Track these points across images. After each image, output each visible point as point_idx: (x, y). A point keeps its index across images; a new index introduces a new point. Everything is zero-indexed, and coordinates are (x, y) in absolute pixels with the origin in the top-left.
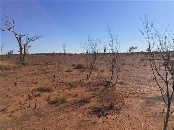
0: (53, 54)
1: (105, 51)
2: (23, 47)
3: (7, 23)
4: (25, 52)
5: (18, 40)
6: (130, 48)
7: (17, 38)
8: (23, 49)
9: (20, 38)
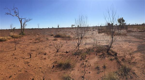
0: (32, 29)
1: (58, 27)
2: (23, 25)
3: (15, 12)
4: (23, 28)
5: (20, 21)
6: (72, 25)
7: (20, 20)
8: (23, 26)
9: (21, 20)
